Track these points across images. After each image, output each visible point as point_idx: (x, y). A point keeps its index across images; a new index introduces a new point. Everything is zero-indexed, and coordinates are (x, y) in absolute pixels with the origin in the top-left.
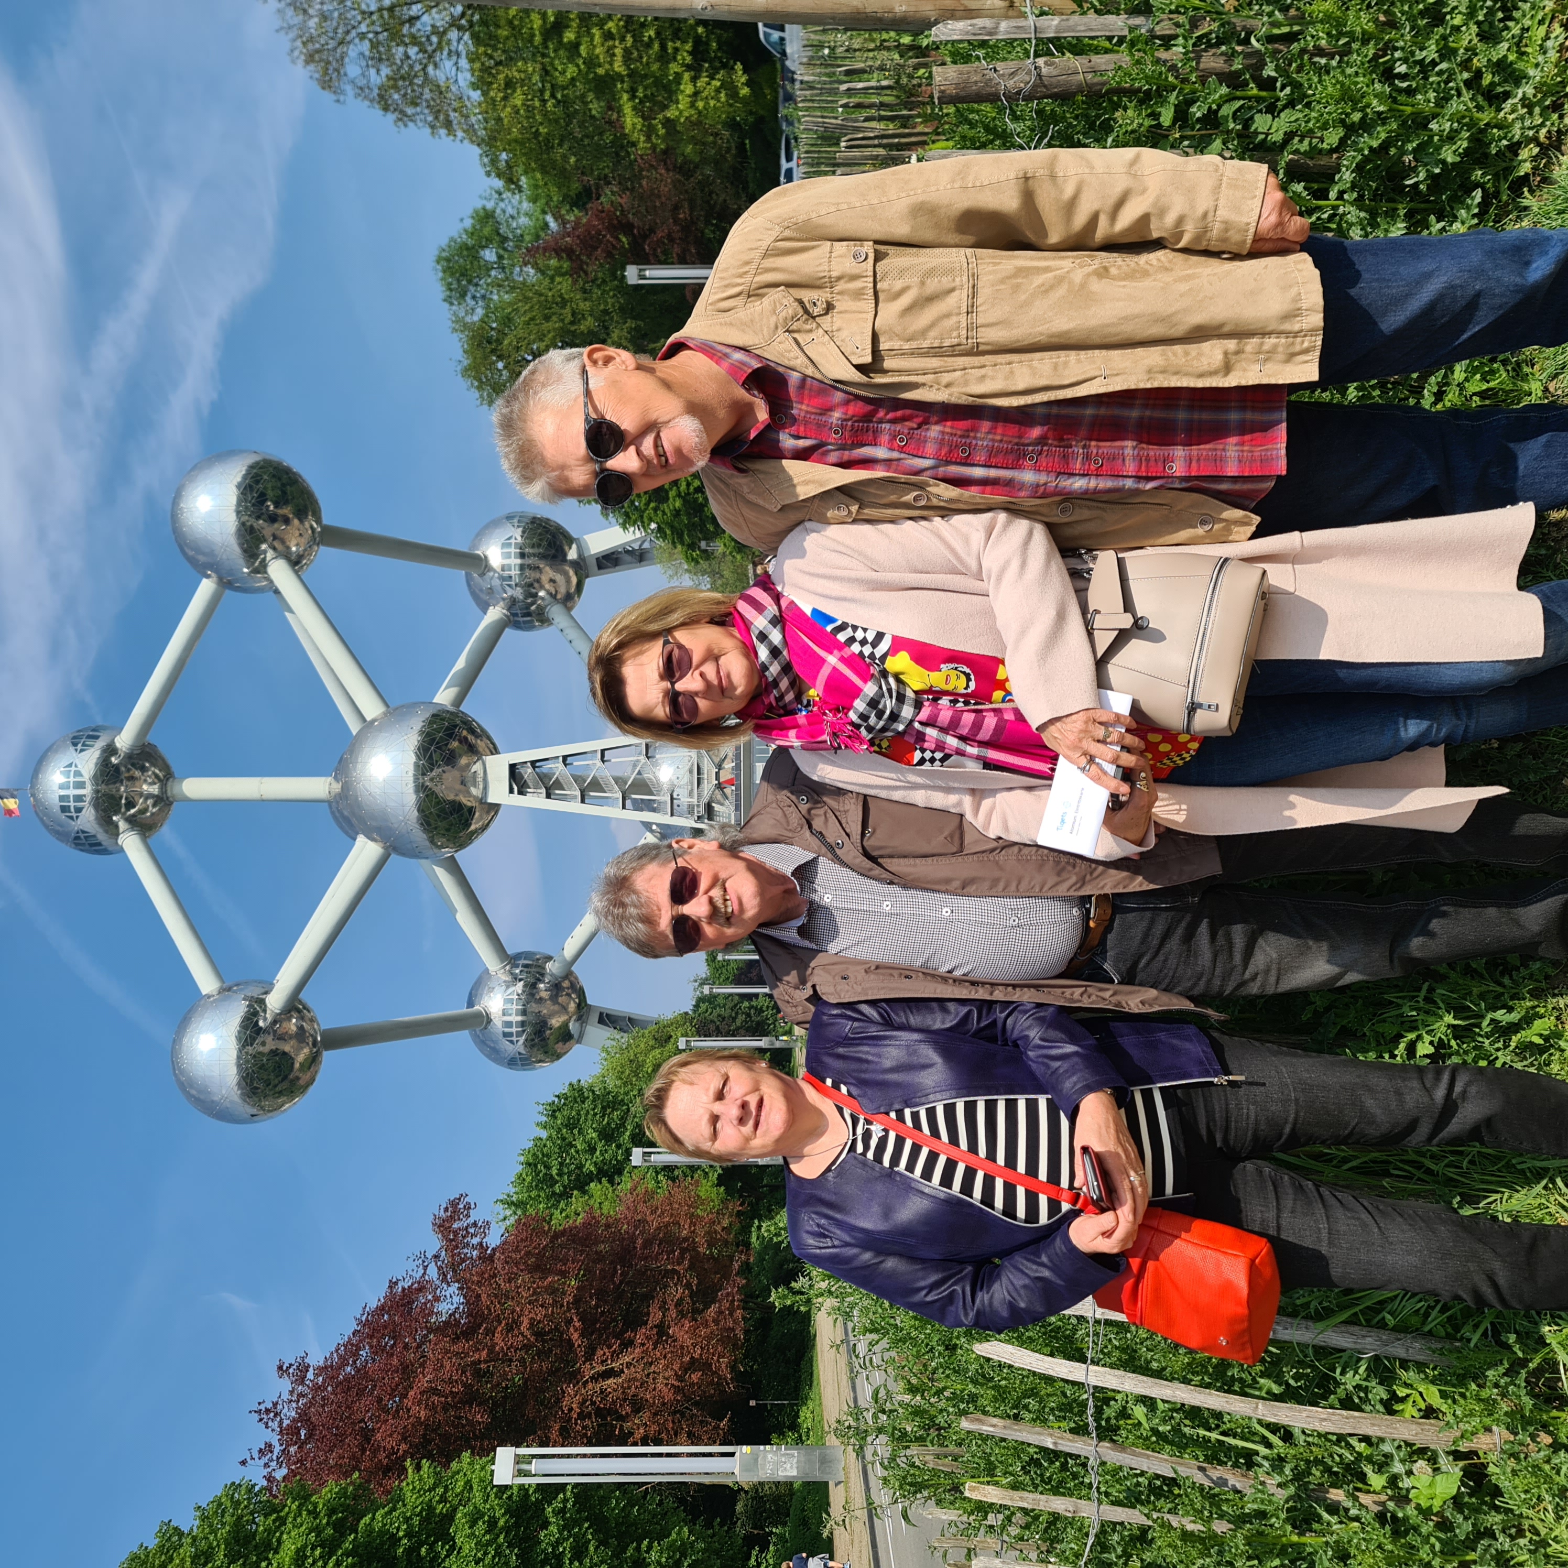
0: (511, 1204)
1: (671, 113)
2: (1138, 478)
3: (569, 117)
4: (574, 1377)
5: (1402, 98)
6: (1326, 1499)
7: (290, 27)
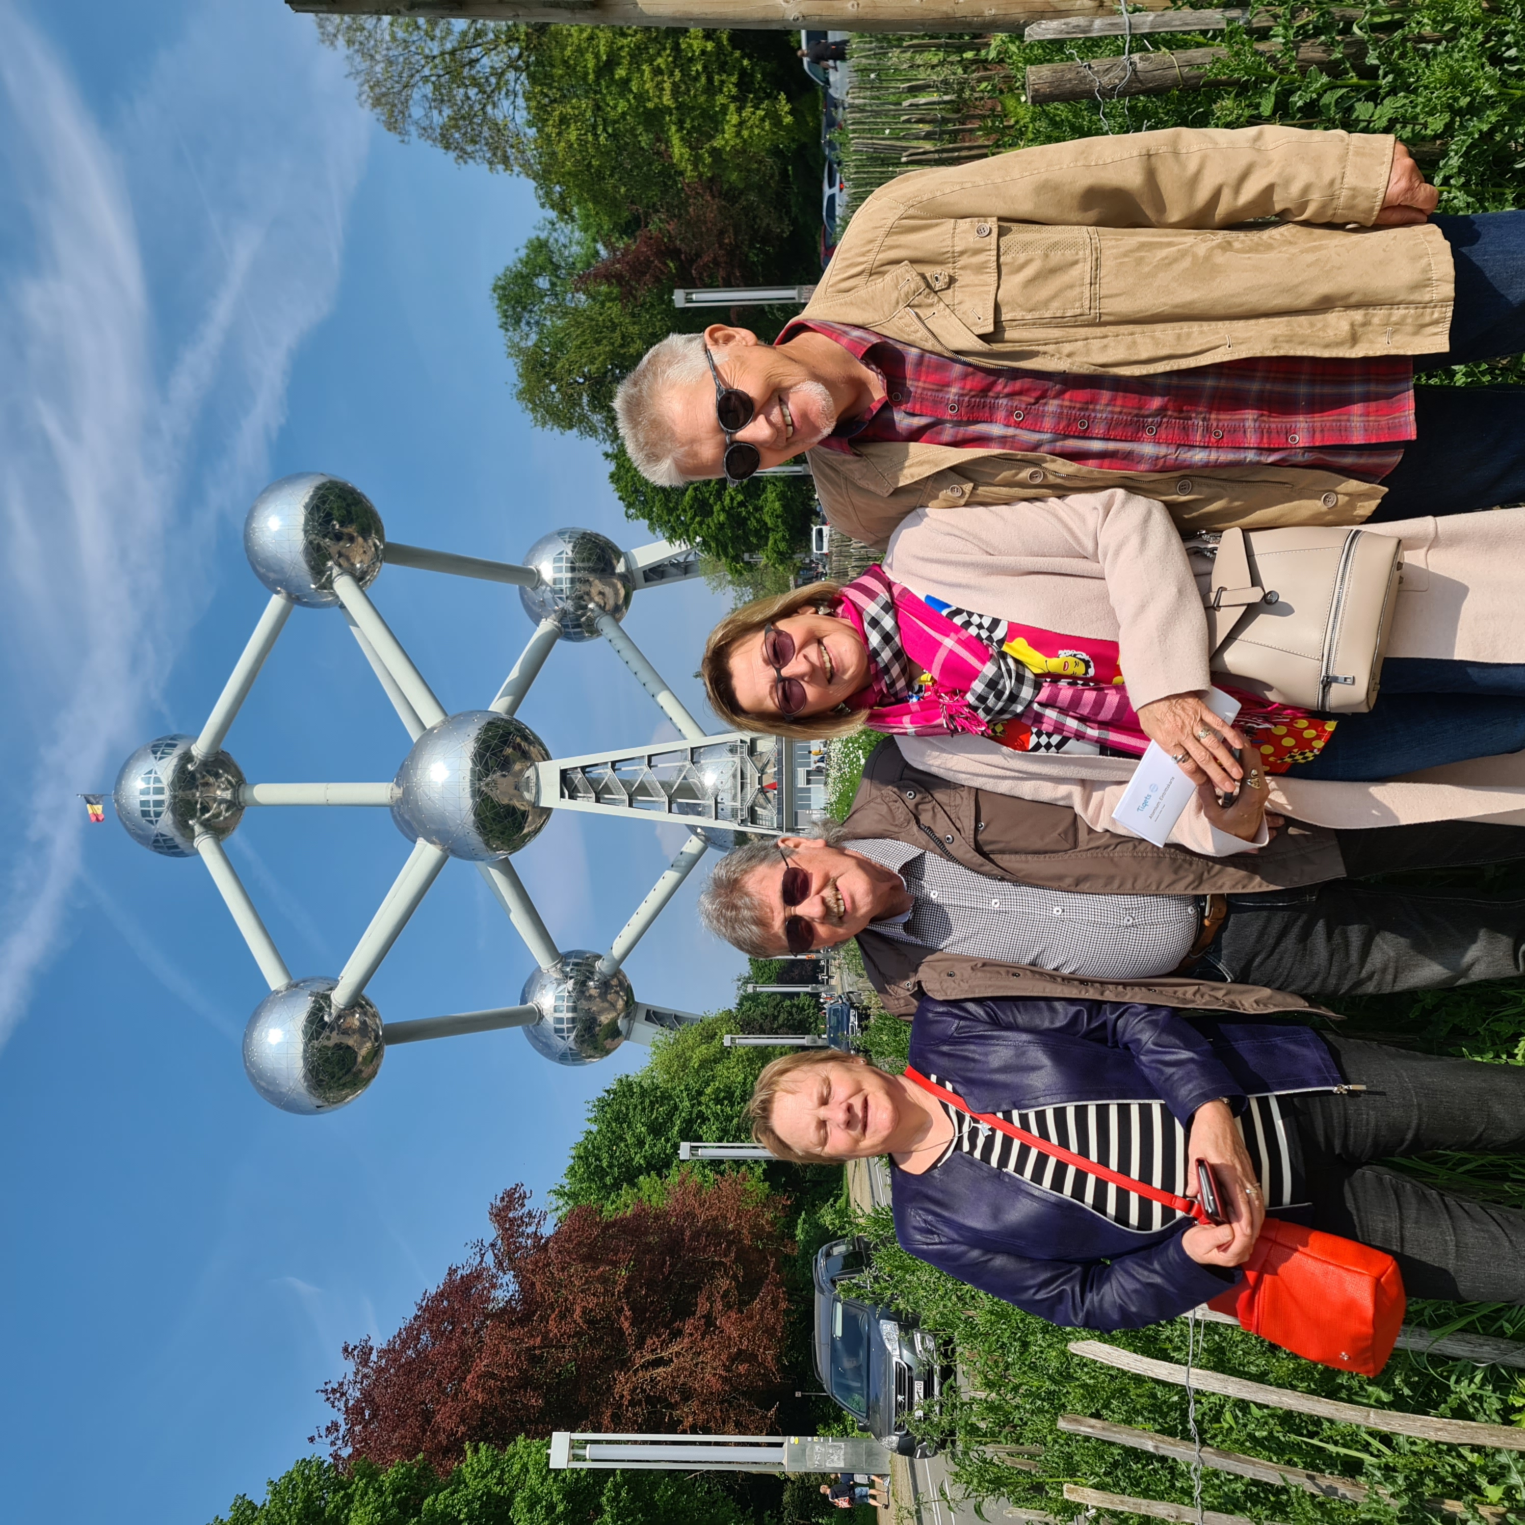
0: (560, 1194)
1: (717, 143)
2: (1260, 450)
3: (620, 149)
4: (625, 1364)
5: (1512, 82)
6: (1441, 1510)
7: (358, 73)
